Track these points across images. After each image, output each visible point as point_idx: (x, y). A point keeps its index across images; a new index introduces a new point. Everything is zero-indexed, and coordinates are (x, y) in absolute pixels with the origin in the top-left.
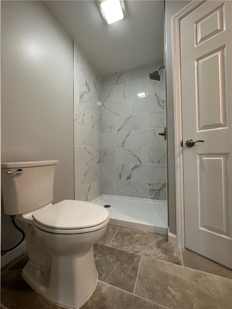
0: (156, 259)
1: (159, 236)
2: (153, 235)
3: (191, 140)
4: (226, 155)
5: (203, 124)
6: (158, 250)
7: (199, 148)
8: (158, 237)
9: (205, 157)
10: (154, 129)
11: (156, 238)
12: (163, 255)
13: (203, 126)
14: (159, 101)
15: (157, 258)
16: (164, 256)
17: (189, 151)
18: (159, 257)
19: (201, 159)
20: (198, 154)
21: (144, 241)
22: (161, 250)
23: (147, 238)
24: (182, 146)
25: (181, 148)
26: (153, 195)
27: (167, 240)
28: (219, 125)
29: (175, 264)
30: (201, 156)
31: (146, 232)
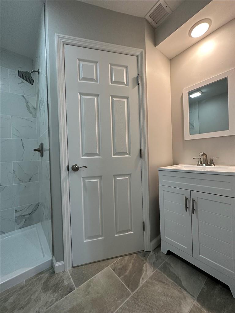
0: (47, 309)
1: (43, 275)
2: (35, 279)
3: (76, 165)
4: (100, 177)
5: (85, 152)
6: (46, 295)
7: (82, 172)
8: (43, 277)
9: (87, 180)
10: (22, 140)
11: (40, 280)
12: (54, 295)
13: (86, 154)
14: (28, 106)
15: (48, 307)
16: (56, 295)
17: (74, 175)
18: (51, 302)
19: (84, 181)
20: (82, 177)
21: (25, 299)
22: (51, 291)
23: (27, 291)
24: (68, 171)
25: (67, 172)
26: (22, 223)
27: (54, 272)
28: (96, 154)
29: (69, 294)
30: (84, 179)
31: (25, 283)
